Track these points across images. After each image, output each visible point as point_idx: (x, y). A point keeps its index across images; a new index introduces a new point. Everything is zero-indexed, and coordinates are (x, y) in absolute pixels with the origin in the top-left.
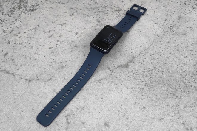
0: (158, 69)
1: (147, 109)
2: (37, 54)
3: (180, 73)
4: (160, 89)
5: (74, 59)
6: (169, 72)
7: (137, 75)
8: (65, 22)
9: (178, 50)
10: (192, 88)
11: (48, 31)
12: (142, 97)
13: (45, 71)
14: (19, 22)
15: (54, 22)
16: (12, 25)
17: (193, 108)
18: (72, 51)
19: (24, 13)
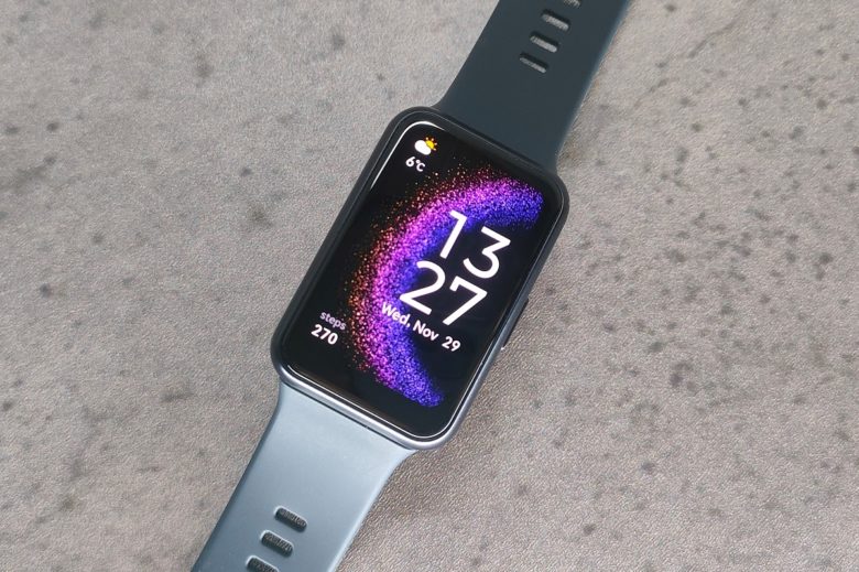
0: (793, 238)
4: (785, 418)
12: (642, 478)
18: (96, 23)
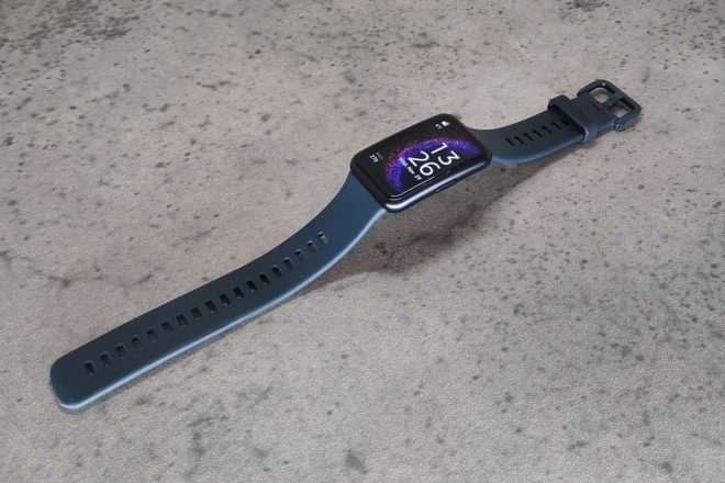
1: (519, 402)
2: (107, 184)
3: (652, 270)
4: (572, 327)
5: (245, 208)
6: (607, 265)
7: (485, 270)
8: (226, 77)
9: (641, 187)
10: (697, 326)
11: (162, 105)
12: (502, 355)
13: (132, 248)
14: (56, 73)
15: (187, 77)
16: (29, 82)
17: (701, 405)
18: (241, 178)
19: (78, 41)
